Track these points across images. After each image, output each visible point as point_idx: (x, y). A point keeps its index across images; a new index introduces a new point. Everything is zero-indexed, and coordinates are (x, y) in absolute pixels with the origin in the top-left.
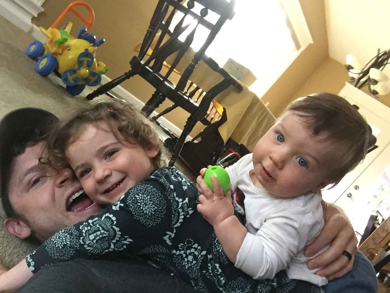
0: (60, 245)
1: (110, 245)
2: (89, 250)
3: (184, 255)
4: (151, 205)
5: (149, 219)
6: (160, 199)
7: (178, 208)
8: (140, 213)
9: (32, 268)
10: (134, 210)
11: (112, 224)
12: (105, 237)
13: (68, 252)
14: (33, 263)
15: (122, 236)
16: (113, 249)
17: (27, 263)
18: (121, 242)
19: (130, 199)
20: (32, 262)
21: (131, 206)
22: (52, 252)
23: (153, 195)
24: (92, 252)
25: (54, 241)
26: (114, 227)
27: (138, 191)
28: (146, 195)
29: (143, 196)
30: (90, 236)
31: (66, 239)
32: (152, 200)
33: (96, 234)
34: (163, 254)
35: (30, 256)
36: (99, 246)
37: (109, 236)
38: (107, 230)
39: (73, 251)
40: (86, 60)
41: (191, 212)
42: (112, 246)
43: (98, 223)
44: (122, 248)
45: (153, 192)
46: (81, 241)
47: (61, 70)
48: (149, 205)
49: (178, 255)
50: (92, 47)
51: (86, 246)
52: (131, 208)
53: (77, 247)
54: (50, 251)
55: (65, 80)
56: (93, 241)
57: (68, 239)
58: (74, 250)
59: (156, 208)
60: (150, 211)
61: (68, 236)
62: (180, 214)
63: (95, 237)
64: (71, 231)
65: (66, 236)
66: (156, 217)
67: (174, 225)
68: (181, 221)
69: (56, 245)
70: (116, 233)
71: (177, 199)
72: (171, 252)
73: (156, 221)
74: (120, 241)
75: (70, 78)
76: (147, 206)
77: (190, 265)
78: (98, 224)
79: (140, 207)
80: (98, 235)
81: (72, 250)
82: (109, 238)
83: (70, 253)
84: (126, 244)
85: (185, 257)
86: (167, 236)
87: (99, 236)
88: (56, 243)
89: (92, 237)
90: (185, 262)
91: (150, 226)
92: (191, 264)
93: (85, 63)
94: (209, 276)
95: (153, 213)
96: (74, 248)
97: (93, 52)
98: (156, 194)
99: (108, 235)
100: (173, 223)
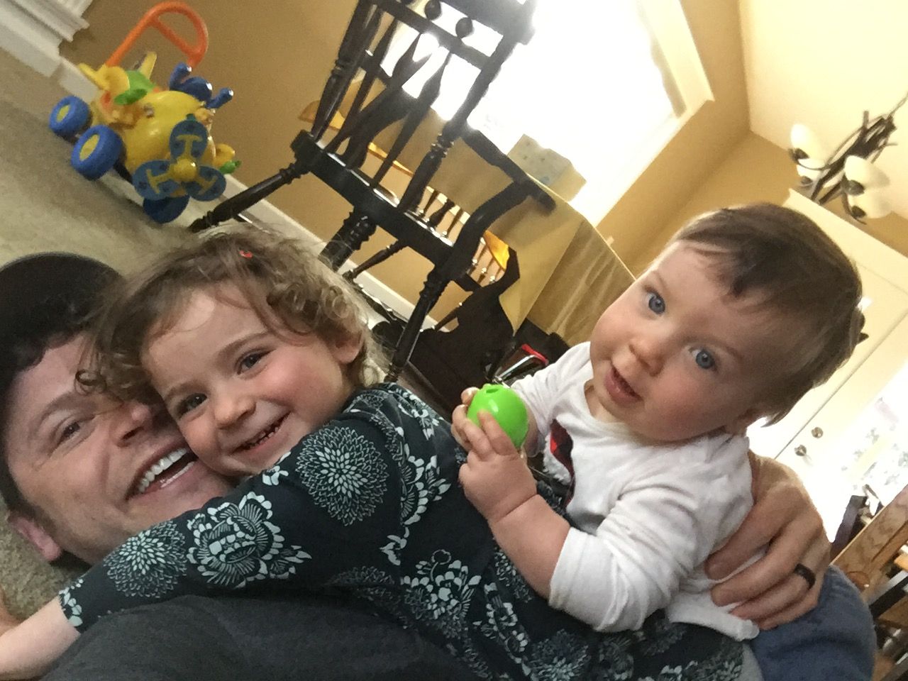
0: (143, 567)
1: (258, 566)
2: (210, 577)
3: (430, 588)
4: (352, 473)
5: (347, 506)
6: (375, 460)
7: (414, 480)
8: (328, 492)
9: (77, 621)
10: (313, 485)
11: (263, 517)
12: (248, 547)
13: (161, 581)
14: (79, 607)
15: (286, 545)
16: (265, 575)
17: (65, 609)
18: (282, 559)
19: (302, 459)
20: (75, 605)
21: (306, 475)
22: (124, 582)
23: (358, 450)
24: (216, 582)
25: (126, 557)
26: (266, 523)
27: (322, 441)
28: (340, 450)
29: (333, 452)
30: (211, 546)
31: (155, 551)
32: (356, 463)
33: (227, 542)
34: (380, 585)
35: (70, 591)
36: (234, 569)
37: (256, 545)
38: (251, 531)
39: (172, 580)
40: (189, 138)
41: (444, 489)
42: (263, 569)
43: (230, 516)
44: (286, 574)
45: (357, 443)
46: (190, 557)
47: (132, 164)
48: (347, 473)
49: (416, 588)
50: (204, 110)
51: (201, 569)
52: (307, 481)
53: (183, 570)
54: (118, 581)
55: (142, 187)
56: (218, 556)
57: (161, 552)
58: (175, 579)
59: (365, 480)
60: (351, 488)
61: (160, 544)
62: (418, 494)
63: (224, 548)
64: (167, 534)
65: (156, 545)
66: (365, 502)
67: (406, 519)
68: (421, 509)
69: (132, 567)
70: (273, 537)
71: (412, 459)
72: (400, 582)
73: (363, 509)
74: (282, 557)
75: (154, 181)
76: (343, 476)
77: (443, 610)
78: (230, 518)
79: (328, 478)
80: (230, 544)
81: (171, 577)
82: (257, 551)
83: (167, 585)
84: (294, 564)
85: (433, 592)
86: (391, 545)
87: (232, 545)
88: (131, 561)
89: (216, 547)
90: (432, 604)
91: (351, 523)
92: (445, 607)
93: (188, 148)
94: (488, 633)
95: (358, 492)
96: (173, 572)
97: (207, 120)
98: (363, 447)
99: (253, 543)
100: (404, 515)
